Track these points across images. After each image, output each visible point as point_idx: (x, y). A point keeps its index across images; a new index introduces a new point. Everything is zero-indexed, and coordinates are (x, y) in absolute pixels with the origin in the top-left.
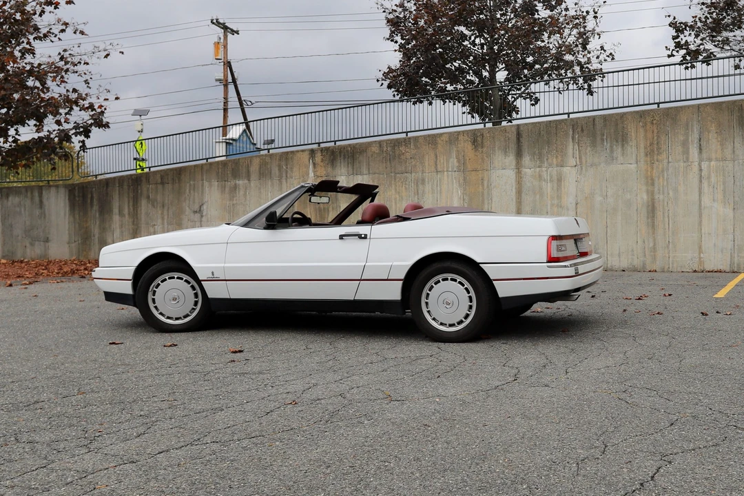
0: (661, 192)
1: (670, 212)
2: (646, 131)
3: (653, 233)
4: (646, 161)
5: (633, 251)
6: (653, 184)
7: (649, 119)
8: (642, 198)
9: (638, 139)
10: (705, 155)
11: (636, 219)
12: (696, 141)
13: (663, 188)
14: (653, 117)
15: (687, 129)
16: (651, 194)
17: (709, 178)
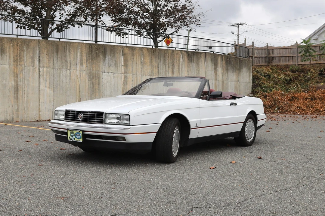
0: (21, 81)
1: (26, 91)
2: (14, 49)
3: (17, 102)
4: (14, 65)
5: (7, 111)
6: (17, 77)
7: (15, 43)
8: (12, 84)
9: (10, 52)
10: (41, 65)
11: (8, 95)
12: (38, 57)
13: (22, 79)
14: (18, 42)
15: (34, 51)
16: (16, 82)
17: (43, 76)
